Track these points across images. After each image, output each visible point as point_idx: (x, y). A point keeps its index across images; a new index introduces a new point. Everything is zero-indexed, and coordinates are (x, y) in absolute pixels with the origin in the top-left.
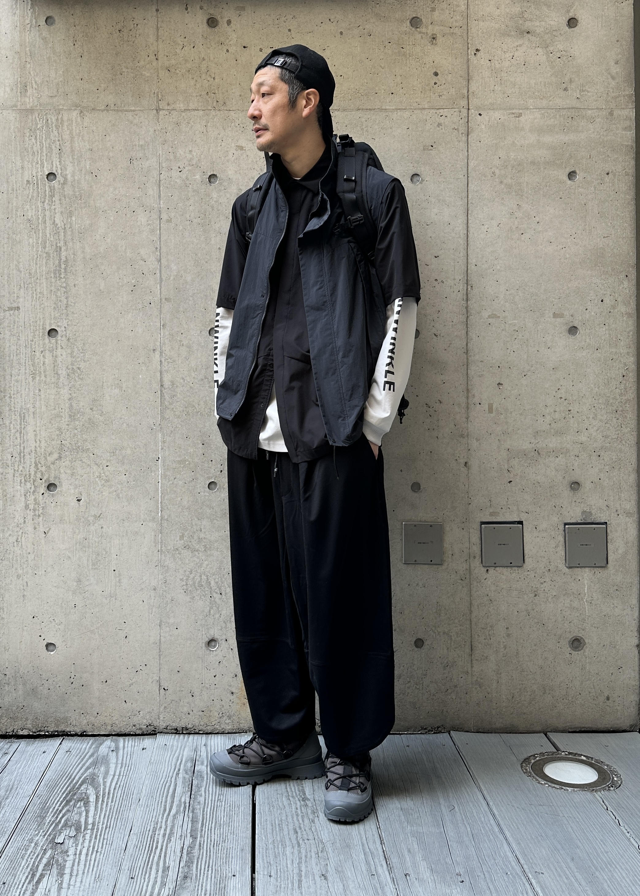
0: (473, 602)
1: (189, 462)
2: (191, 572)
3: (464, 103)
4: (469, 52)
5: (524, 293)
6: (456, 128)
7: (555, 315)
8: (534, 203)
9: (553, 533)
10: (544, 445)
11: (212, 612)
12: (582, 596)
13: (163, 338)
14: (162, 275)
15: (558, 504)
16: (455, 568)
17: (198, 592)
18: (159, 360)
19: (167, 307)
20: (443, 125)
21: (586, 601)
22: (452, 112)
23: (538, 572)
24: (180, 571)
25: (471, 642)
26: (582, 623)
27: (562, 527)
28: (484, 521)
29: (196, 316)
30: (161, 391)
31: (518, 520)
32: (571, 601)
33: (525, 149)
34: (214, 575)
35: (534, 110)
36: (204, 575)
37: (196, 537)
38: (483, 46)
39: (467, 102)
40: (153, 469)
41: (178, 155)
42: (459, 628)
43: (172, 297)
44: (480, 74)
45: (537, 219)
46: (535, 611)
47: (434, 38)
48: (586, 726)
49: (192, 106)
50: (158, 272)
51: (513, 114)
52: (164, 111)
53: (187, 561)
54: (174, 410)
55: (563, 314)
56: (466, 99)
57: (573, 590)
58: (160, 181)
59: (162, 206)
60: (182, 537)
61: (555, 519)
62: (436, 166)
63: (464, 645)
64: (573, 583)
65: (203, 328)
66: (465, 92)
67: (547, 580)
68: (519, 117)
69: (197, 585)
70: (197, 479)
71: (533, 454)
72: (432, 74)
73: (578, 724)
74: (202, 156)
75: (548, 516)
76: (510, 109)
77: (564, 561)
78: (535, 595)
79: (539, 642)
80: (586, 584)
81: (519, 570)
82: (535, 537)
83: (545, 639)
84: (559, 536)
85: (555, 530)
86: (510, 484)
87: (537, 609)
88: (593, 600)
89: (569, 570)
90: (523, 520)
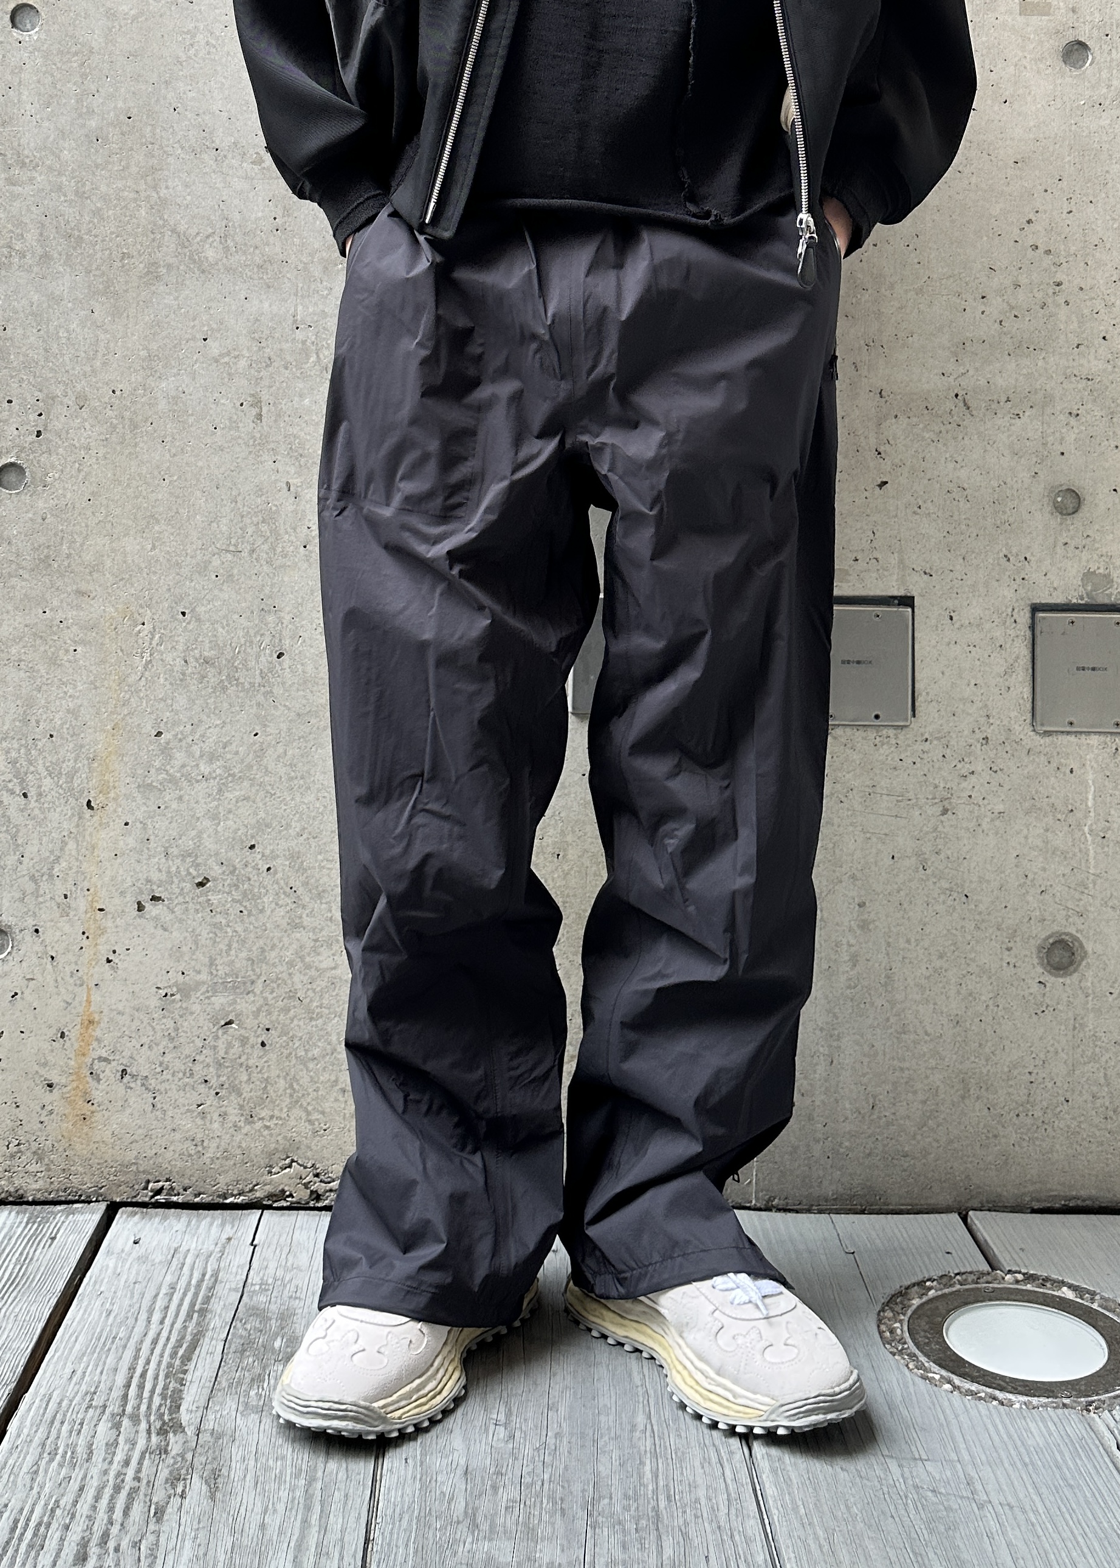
9: (998, 633)
10: (983, 382)
12: (1079, 814)
15: (1014, 550)
21: (1091, 831)
23: (952, 743)
26: (1077, 895)
27: (1024, 617)
31: (902, 593)
32: (1047, 831)
46: (943, 856)
48: (1083, 1193)
57: (1052, 800)
61: (1006, 593)
64: (1054, 780)
67: (980, 766)
71: (949, 405)
73: (1057, 1187)
75: (988, 585)
77: (1029, 715)
78: (945, 812)
79: (952, 948)
80: (1090, 782)
81: (901, 737)
82: (949, 644)
83: (969, 938)
84: (1016, 644)
85: (1004, 624)
86: (881, 492)
87: (949, 853)
88: (1109, 829)
89: (1042, 741)
90: (914, 593)
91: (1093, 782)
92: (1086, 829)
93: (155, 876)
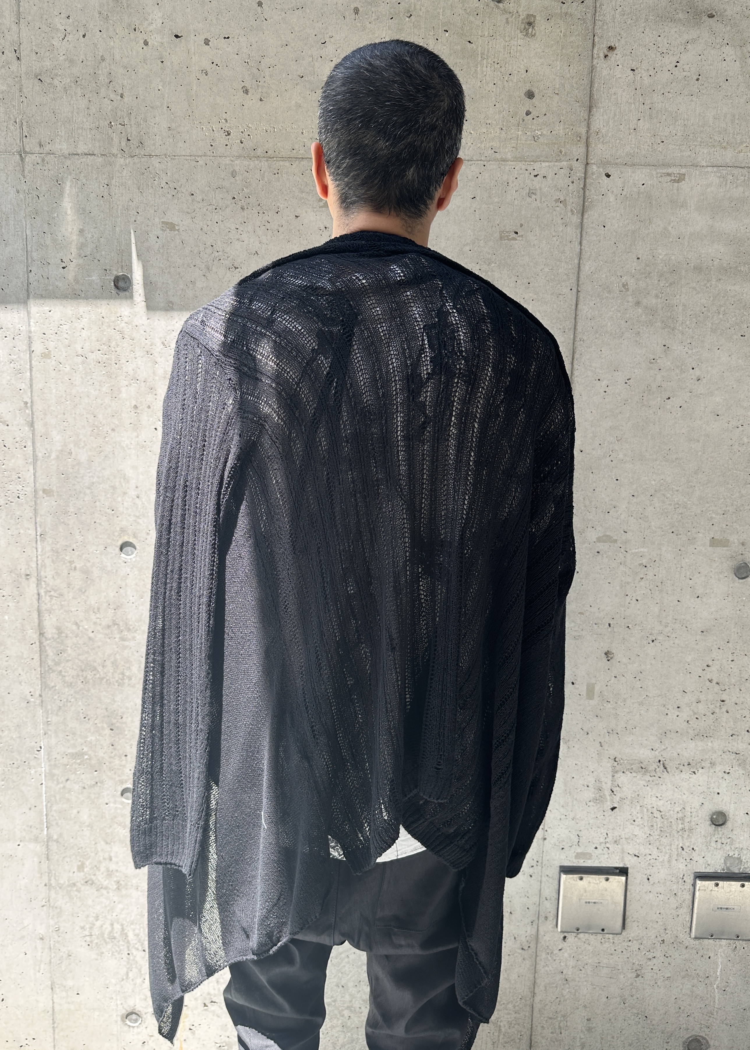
0: (538, 981)
1: (90, 756)
2: (97, 918)
3: (579, 151)
4: (595, 51)
5: (663, 502)
6: (562, 199)
7: (714, 542)
8: (693, 343)
9: (675, 887)
10: (675, 754)
11: (131, 975)
12: (712, 979)
13: (41, 555)
14: (37, 450)
15: (687, 844)
16: (514, 932)
17: (109, 946)
18: (36, 592)
19: (46, 504)
20: (538, 193)
21: (718, 987)
22: (556, 169)
23: (645, 942)
24: (79, 915)
25: (531, 1035)
26: (707, 1018)
27: (689, 880)
28: (566, 864)
29: (97, 521)
30: (41, 643)
31: (621, 865)
32: (693, 986)
33: (686, 244)
34: (132, 924)
35: (709, 169)
36: (118, 923)
37: (103, 869)
38: (623, 41)
39: (583, 150)
40: (32, 763)
41: (60, 238)
42: (515, 1015)
43: (54, 488)
44: (613, 97)
45: (697, 372)
46: (635, 997)
47: (530, 24)
49: (82, 148)
50: (29, 443)
51: (669, 175)
52: (33, 157)
53: (90, 902)
54: (63, 673)
55: (728, 541)
56: (582, 145)
57: (698, 972)
58: (29, 284)
59: (33, 329)
60: (81, 867)
62: (521, 270)
63: (520, 1039)
64: (699, 962)
65: (109, 541)
66: (583, 130)
67: (658, 954)
68: (678, 181)
69: (106, 936)
70: (102, 782)
71: (655, 766)
72: (523, 95)
74: (102, 240)
75: (669, 861)
76: (665, 165)
77: (688, 930)
78: (638, 976)
79: (637, 1041)
80: (720, 963)
81: (616, 939)
82: (646, 893)
83: (646, 1036)
84: (684, 893)
85: (678, 882)
86: (613, 812)
87: (638, 996)
88: (728, 986)
89: (694, 943)
90: (628, 866)
91: (721, 963)
92: (715, 986)
93: (212, 992)
